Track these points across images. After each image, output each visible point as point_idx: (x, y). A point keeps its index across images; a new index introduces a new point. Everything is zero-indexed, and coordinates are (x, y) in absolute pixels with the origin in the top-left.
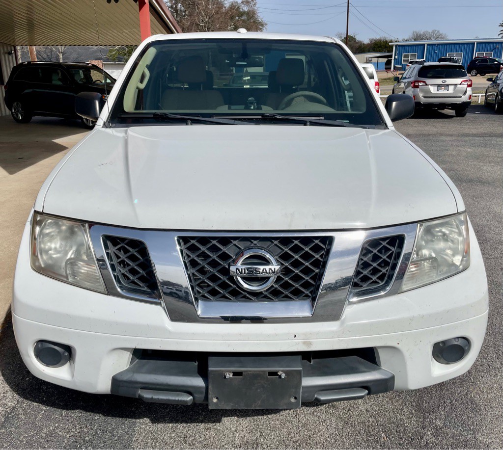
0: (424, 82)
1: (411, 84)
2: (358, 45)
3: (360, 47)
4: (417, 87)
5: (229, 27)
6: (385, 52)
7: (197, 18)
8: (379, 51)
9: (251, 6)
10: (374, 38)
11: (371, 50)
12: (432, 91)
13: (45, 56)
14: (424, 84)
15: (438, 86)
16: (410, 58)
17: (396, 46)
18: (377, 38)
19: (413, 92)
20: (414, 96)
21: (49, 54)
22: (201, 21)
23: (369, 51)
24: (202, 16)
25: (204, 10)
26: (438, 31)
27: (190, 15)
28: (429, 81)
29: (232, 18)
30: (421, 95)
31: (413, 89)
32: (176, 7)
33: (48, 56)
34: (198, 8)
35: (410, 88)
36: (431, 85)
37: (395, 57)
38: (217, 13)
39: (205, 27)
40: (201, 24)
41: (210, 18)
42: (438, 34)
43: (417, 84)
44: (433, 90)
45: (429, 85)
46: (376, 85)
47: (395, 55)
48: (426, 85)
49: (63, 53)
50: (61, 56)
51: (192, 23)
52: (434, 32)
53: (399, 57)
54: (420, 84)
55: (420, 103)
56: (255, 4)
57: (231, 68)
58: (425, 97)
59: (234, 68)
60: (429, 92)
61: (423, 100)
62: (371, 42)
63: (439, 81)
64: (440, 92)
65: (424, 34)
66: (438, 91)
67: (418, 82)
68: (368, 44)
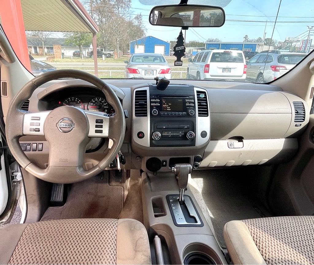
25: (115, 21)
32: (102, 20)
38: (122, 23)
46: (245, 67)
48: (286, 69)
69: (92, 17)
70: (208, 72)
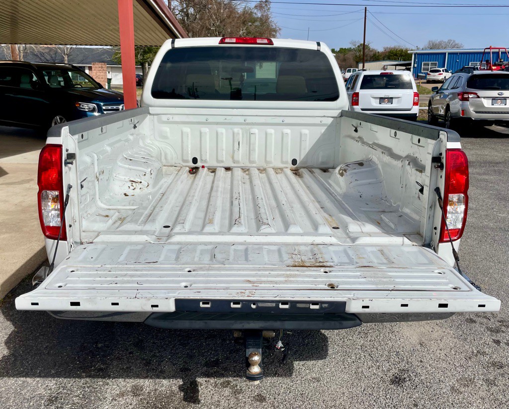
0: (476, 94)
1: (458, 96)
2: (372, 53)
3: (375, 55)
4: (467, 99)
5: (241, 32)
6: (401, 60)
7: (207, 22)
8: (395, 60)
9: (265, 11)
10: (389, 47)
11: (385, 59)
12: (486, 105)
13: (48, 57)
14: (475, 96)
15: (493, 99)
16: (430, 67)
17: (415, 54)
18: (392, 47)
19: (462, 105)
20: (463, 111)
21: (53, 56)
22: (212, 24)
23: (384, 60)
24: (214, 21)
25: (215, 14)
26: (454, 41)
27: (201, 19)
28: (481, 93)
29: (244, 23)
30: (471, 109)
31: (461, 102)
32: (187, 11)
33: (52, 57)
34: (209, 12)
35: (457, 100)
36: (484, 98)
37: (414, 66)
38: (229, 17)
39: (216, 31)
40: (212, 28)
41: (221, 22)
42: (454, 44)
43: (466, 96)
44: (487, 103)
45: (482, 97)
46: (415, 96)
47: (414, 63)
48: (478, 97)
49: (68, 55)
50: (66, 58)
51: (202, 27)
52: (449, 41)
53: (418, 66)
54: (470, 97)
55: (470, 119)
56: (269, 9)
57: (243, 74)
58: (477, 112)
59: (246, 73)
60: (483, 106)
61: (474, 116)
62: (385, 50)
63: (495, 93)
64: (496, 106)
65: (440, 44)
66: (493, 105)
67: (468, 93)
68: (382, 53)
69: (170, 8)
70: (357, 104)
